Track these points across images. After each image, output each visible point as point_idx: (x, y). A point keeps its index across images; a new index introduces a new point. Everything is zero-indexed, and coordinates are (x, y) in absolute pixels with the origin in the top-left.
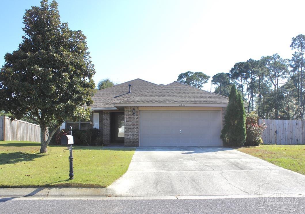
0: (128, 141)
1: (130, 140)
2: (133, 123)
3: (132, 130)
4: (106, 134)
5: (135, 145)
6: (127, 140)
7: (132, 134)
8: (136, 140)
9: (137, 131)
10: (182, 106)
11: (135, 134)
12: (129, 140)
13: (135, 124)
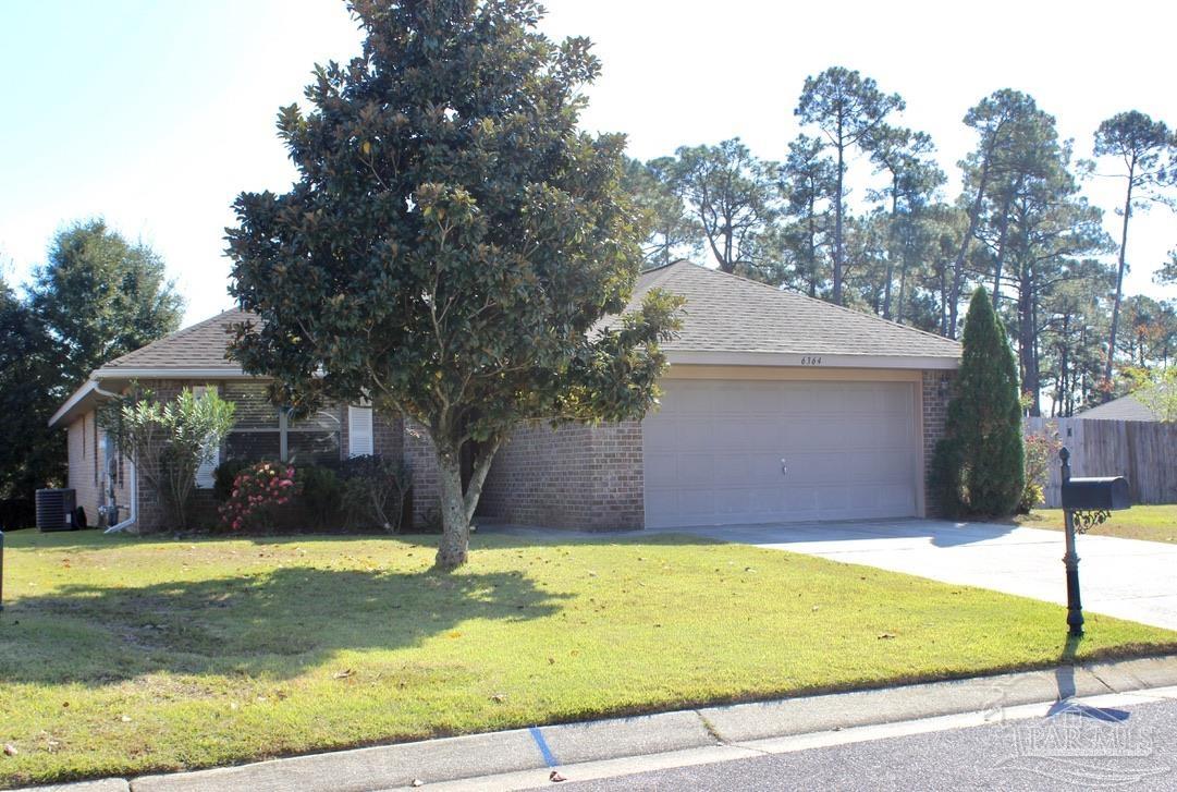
0: (605, 509)
1: (615, 502)
2: (622, 431)
3: (620, 461)
4: (428, 481)
5: (633, 524)
6: (601, 503)
7: (620, 478)
8: (636, 501)
9: (636, 467)
10: (811, 364)
11: (632, 478)
12: (608, 502)
13: (629, 437)
